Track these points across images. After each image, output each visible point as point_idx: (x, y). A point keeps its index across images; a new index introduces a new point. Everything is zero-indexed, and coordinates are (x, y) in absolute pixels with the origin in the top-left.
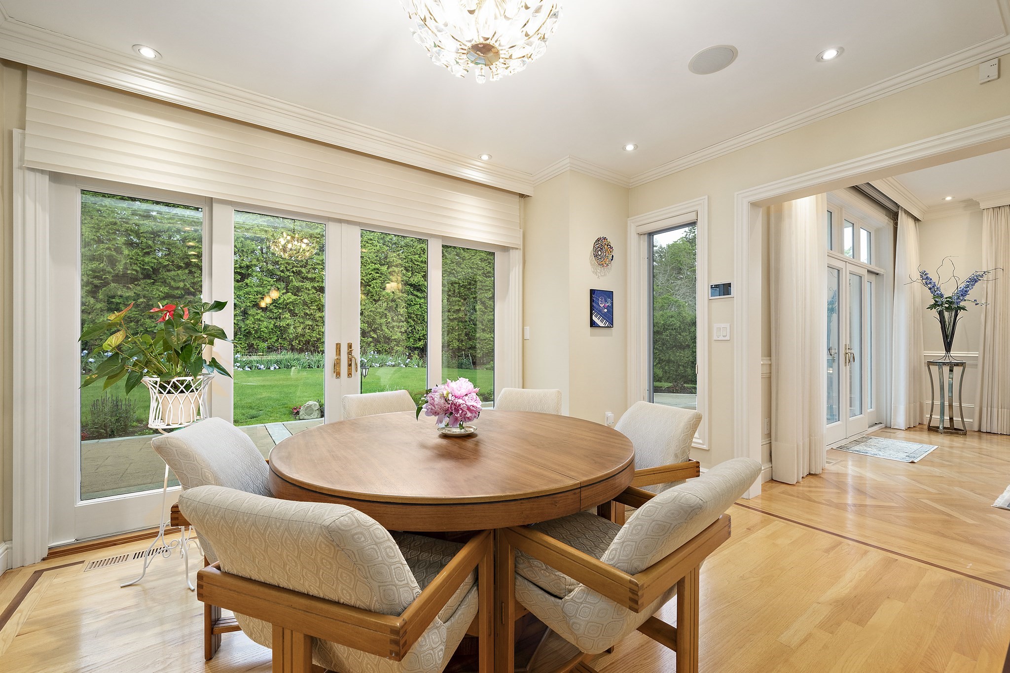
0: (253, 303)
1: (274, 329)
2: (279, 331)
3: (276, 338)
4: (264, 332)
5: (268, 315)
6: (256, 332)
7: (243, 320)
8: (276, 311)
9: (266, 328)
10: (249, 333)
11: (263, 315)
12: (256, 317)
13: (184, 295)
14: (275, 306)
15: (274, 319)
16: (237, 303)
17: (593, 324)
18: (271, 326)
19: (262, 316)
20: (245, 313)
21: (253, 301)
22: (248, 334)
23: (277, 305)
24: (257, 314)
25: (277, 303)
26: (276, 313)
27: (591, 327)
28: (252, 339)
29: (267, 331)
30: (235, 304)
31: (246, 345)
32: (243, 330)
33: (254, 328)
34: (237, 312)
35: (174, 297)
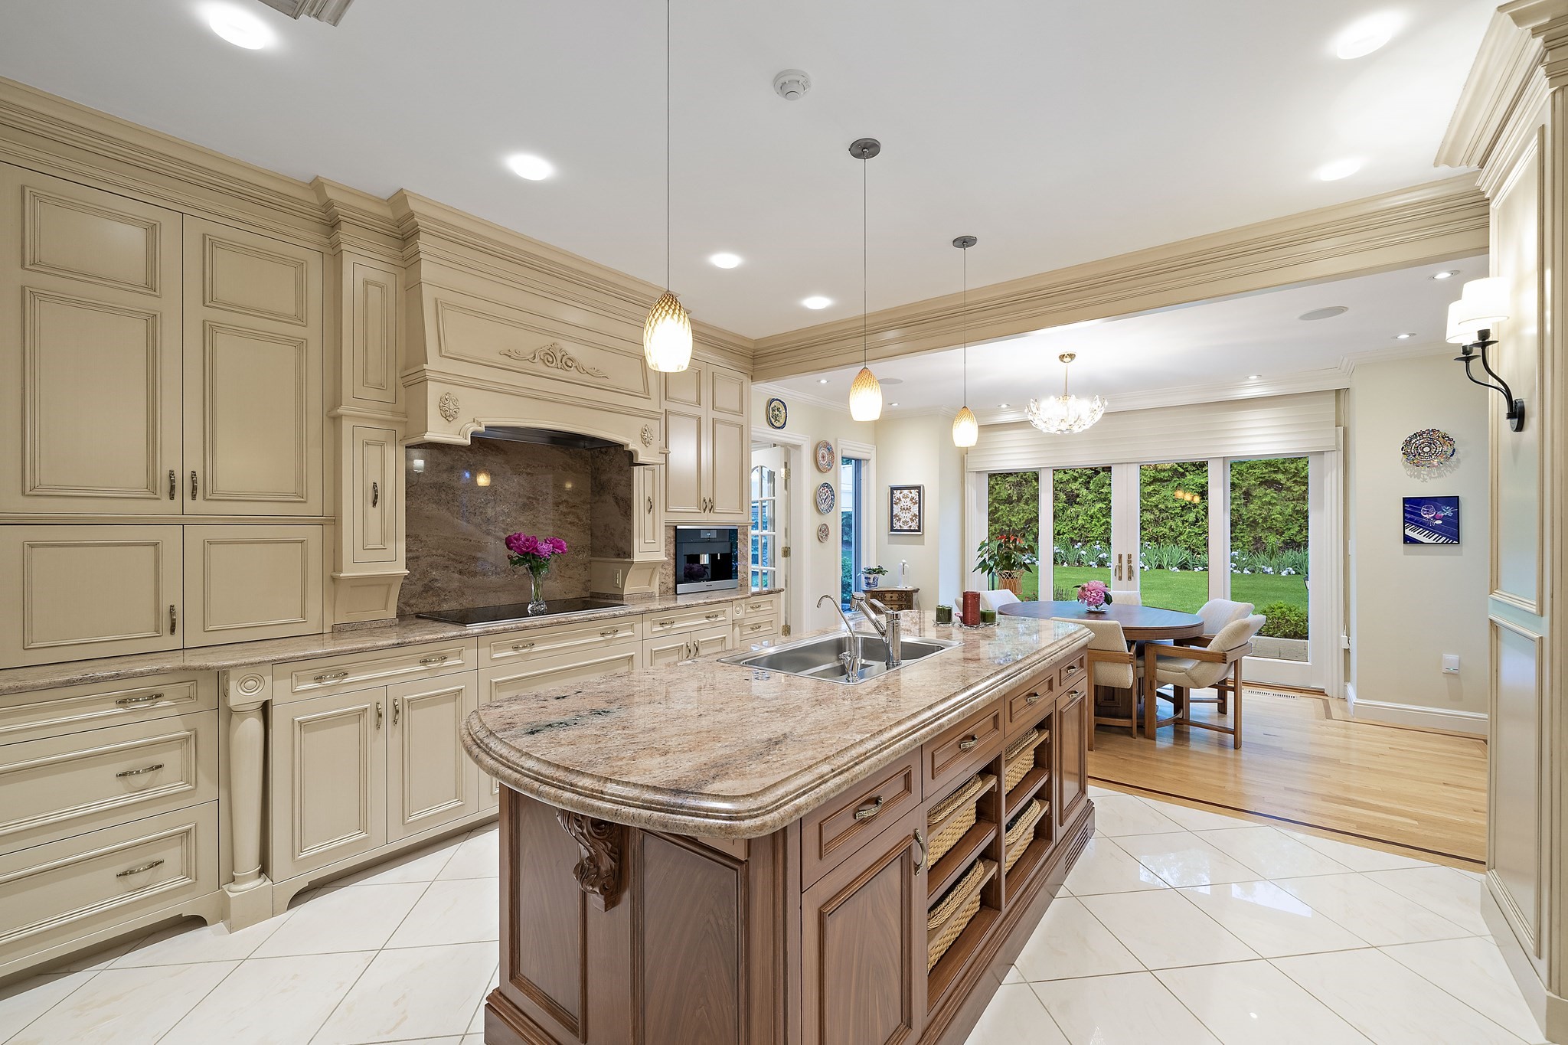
0: (1261, 480)
1: (1294, 515)
2: (1303, 519)
3: (1297, 529)
4: (1277, 521)
5: (1283, 495)
6: (1265, 520)
7: (1245, 505)
8: (1297, 488)
9: (1280, 514)
10: (1254, 521)
11: (1275, 495)
12: (1264, 500)
13: (1173, 477)
14: (1295, 482)
15: (1294, 500)
16: (1236, 481)
17: (1408, 540)
18: (1289, 511)
19: (1273, 497)
20: (1247, 495)
21: (1261, 477)
22: (1253, 524)
23: (1298, 479)
24: (1266, 495)
25: (1299, 476)
26: (1297, 492)
27: (1404, 543)
28: (1259, 530)
29: (1281, 519)
30: (1232, 484)
31: (1251, 538)
32: (1245, 518)
33: (1261, 514)
34: (1237, 494)
35: (1161, 480)
